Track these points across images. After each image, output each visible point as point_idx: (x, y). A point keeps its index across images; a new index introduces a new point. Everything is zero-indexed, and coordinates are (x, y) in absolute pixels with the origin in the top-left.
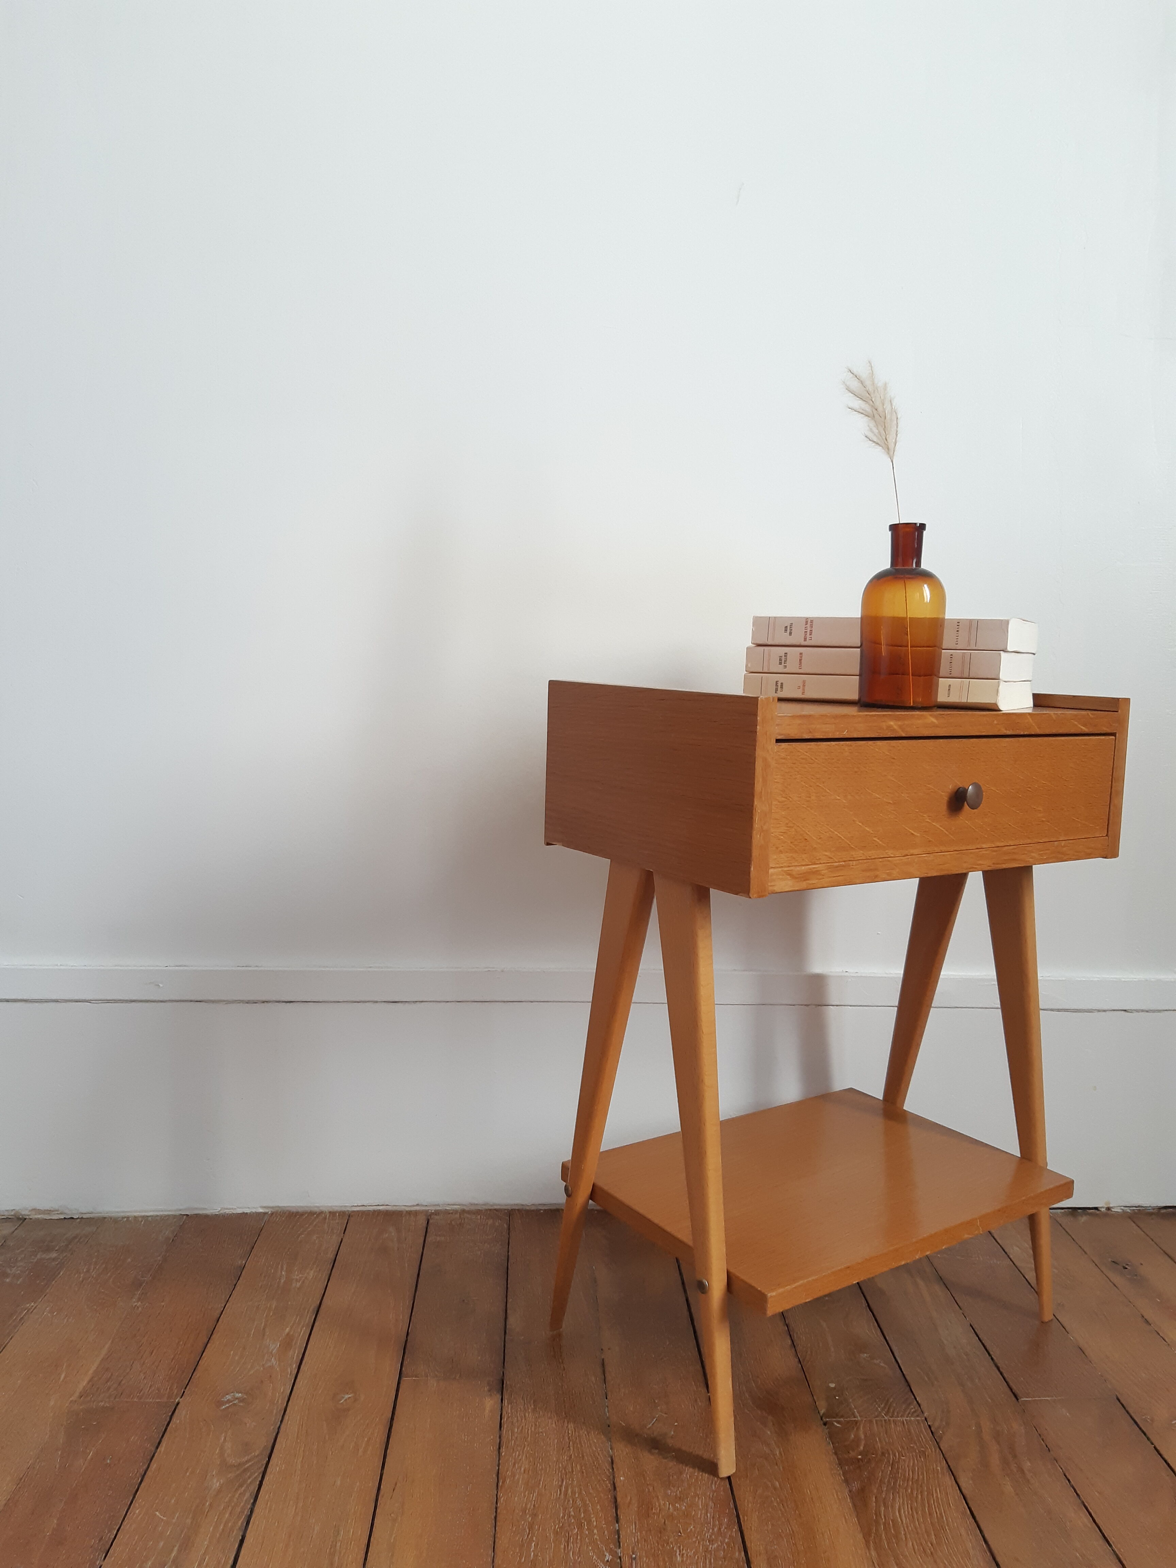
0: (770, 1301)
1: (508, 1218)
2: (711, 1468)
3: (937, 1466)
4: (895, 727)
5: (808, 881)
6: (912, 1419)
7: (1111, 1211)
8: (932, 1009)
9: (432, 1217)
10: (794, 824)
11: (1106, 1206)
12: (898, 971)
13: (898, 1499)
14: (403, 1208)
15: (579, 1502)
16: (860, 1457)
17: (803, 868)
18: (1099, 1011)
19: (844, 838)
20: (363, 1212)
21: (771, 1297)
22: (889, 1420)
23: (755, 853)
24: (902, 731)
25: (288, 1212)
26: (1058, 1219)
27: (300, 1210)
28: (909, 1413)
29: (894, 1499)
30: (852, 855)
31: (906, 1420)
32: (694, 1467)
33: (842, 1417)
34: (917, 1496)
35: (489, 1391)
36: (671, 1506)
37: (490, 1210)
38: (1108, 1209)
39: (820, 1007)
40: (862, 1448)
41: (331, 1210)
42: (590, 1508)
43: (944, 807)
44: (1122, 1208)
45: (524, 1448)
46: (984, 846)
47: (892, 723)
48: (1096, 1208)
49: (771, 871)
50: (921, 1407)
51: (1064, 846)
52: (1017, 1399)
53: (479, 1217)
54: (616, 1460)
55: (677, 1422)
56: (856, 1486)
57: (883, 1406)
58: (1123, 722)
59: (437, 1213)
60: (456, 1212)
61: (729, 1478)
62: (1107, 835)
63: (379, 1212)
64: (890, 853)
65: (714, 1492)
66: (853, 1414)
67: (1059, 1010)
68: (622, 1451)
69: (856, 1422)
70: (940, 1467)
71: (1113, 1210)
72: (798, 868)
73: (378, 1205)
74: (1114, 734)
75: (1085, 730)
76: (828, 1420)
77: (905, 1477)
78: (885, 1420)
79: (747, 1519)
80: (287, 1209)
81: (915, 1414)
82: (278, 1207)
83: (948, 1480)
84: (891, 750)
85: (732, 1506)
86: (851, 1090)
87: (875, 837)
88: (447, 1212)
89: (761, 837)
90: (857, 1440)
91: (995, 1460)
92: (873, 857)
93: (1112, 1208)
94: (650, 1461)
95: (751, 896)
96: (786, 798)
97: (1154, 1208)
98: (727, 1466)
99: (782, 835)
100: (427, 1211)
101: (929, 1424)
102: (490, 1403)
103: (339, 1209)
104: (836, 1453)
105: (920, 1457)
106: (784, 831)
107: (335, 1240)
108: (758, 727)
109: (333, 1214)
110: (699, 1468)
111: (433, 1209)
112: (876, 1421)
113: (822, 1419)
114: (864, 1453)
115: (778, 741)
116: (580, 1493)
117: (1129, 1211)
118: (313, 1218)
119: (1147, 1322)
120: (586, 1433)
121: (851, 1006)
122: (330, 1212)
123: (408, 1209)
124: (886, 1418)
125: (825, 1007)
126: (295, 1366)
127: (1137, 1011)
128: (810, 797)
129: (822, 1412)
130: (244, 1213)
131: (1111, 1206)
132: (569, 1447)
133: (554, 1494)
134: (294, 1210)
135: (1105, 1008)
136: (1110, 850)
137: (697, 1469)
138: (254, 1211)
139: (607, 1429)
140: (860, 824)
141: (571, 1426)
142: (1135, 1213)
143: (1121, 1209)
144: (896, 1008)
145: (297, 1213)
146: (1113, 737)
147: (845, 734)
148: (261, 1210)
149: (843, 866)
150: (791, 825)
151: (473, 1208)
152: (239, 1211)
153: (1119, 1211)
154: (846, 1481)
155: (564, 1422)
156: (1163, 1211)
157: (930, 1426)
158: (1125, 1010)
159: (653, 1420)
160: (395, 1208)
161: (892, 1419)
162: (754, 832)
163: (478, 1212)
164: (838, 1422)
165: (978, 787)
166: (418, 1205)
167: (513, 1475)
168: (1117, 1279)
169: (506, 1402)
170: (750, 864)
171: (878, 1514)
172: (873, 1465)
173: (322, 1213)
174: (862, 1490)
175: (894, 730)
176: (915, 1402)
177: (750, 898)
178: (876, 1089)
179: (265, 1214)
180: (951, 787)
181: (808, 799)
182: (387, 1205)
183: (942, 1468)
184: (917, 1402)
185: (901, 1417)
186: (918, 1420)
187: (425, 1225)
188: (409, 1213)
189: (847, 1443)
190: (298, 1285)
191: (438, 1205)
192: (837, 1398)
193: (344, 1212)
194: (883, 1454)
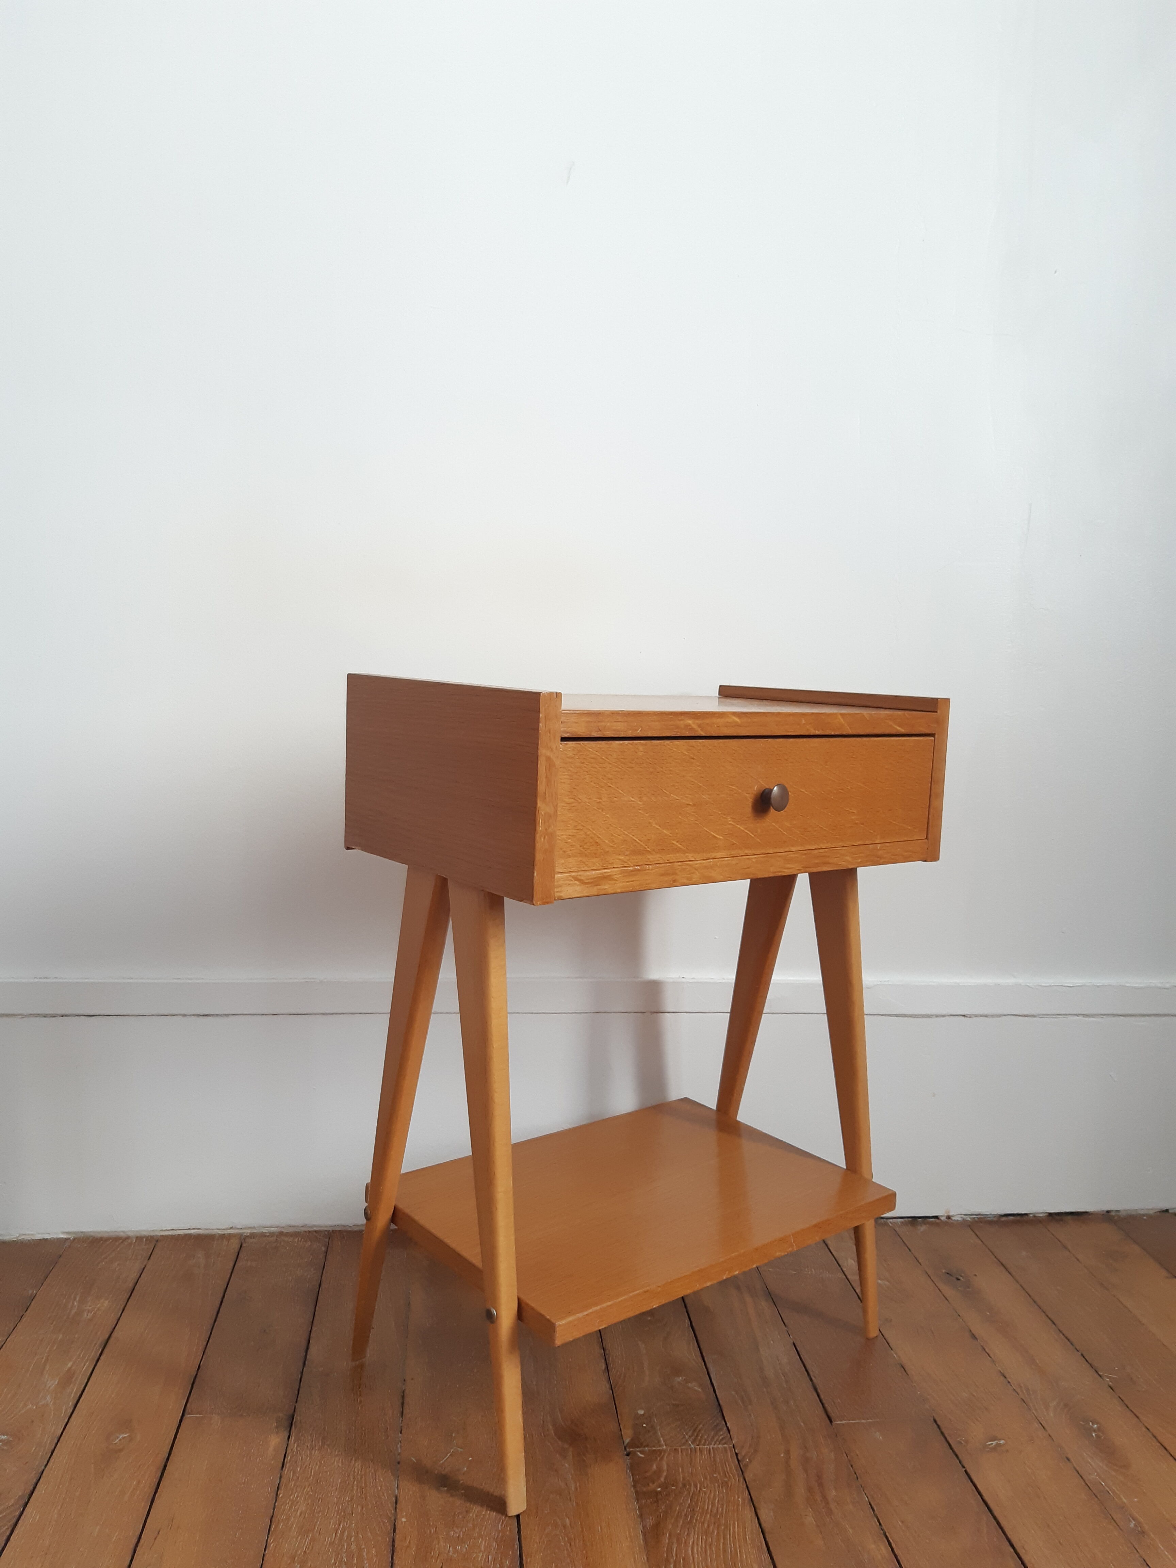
0: (557, 1329)
1: (327, 1240)
2: (499, 1505)
3: (738, 1498)
4: (694, 726)
5: (599, 887)
6: (720, 1446)
7: (952, 1220)
8: (763, 1015)
9: (247, 1240)
10: (583, 826)
11: (946, 1215)
12: (731, 976)
13: (692, 1533)
14: (215, 1232)
15: (353, 1547)
16: (659, 1489)
17: (594, 872)
18: (937, 1016)
19: (639, 841)
20: (173, 1237)
21: (560, 1325)
22: (695, 1448)
23: (539, 856)
24: (702, 730)
25: (91, 1239)
26: (897, 1229)
27: (105, 1235)
28: (717, 1440)
29: (688, 1535)
30: (648, 859)
31: (713, 1448)
32: (482, 1506)
33: (647, 1446)
34: (713, 1531)
35: (277, 1427)
36: (451, 1549)
37: (309, 1232)
38: (949, 1217)
39: (655, 1014)
40: (662, 1479)
41: (138, 1234)
42: (365, 1554)
43: (748, 808)
44: (963, 1216)
45: (304, 1489)
46: (793, 849)
47: (690, 722)
48: (936, 1217)
49: (557, 876)
50: (731, 1433)
51: (880, 849)
52: (831, 1422)
53: (296, 1240)
54: (400, 1499)
55: (472, 1457)
56: (650, 1521)
57: (690, 1434)
58: (943, 723)
59: (252, 1236)
60: (272, 1234)
61: (518, 1516)
62: (927, 838)
63: (190, 1236)
64: (690, 856)
65: (499, 1532)
66: (659, 1441)
67: (896, 1016)
68: (409, 1490)
69: (660, 1451)
70: (741, 1498)
71: (953, 1218)
72: (588, 873)
73: (189, 1229)
74: (933, 735)
75: (902, 730)
76: (631, 1449)
77: (703, 1508)
78: (691, 1449)
79: (530, 1561)
80: (92, 1234)
81: (724, 1441)
82: (82, 1232)
83: (749, 1514)
84: (690, 750)
85: (517, 1546)
86: (686, 1100)
87: (674, 840)
88: (263, 1235)
89: (546, 841)
90: (659, 1471)
91: (800, 1490)
92: (671, 861)
93: (953, 1216)
94: (436, 1499)
95: (534, 902)
96: (574, 799)
97: (995, 1216)
98: (517, 1503)
99: (570, 838)
100: (241, 1235)
101: (736, 1451)
102: (275, 1441)
103: (147, 1234)
104: (634, 1486)
105: (722, 1487)
106: (573, 834)
107: (137, 1266)
108: (540, 724)
109: (139, 1238)
110: (488, 1506)
111: (247, 1232)
112: (682, 1449)
113: (625, 1449)
114: (665, 1486)
115: (563, 739)
116: (357, 1537)
117: (969, 1219)
118: (117, 1243)
119: (974, 1337)
120: (373, 1471)
121: (687, 1013)
122: (137, 1238)
123: (220, 1232)
124: (692, 1446)
125: (660, 1014)
126: (71, 1404)
127: (976, 1016)
128: (601, 798)
129: (627, 1441)
130: (44, 1239)
131: (951, 1214)
132: (353, 1487)
133: (328, 1539)
134: (99, 1236)
135: (944, 1013)
136: (931, 854)
137: (485, 1508)
138: (55, 1237)
139: (396, 1466)
140: (657, 827)
141: (358, 1465)
142: (976, 1222)
143: (961, 1217)
144: (729, 1014)
145: (101, 1238)
146: (933, 738)
147: (639, 733)
148: (62, 1236)
149: (638, 870)
150: (580, 827)
151: (291, 1230)
152: (39, 1237)
153: (960, 1219)
154: (641, 1516)
155: (352, 1459)
156: (1004, 1219)
157: (737, 1454)
158: (964, 1016)
159: (447, 1455)
160: (207, 1232)
161: (698, 1447)
162: (538, 836)
163: (296, 1234)
164: (641, 1452)
165: (784, 790)
166: (231, 1228)
167: (288, 1518)
168: (947, 1290)
169: (293, 1439)
170: (533, 869)
171: (669, 1550)
172: (671, 1499)
173: (128, 1238)
174: (657, 1526)
175: (692, 729)
176: (725, 1428)
177: (534, 905)
178: (709, 1098)
179: (66, 1239)
180: (756, 789)
181: (598, 800)
182: (199, 1229)
183: (743, 1500)
184: (728, 1428)
185: (708, 1445)
186: (725, 1448)
187: (237, 1250)
188: (222, 1236)
189: (648, 1474)
190: (90, 1315)
191: (254, 1228)
192: (644, 1425)
193: (152, 1237)
194: (684, 1485)
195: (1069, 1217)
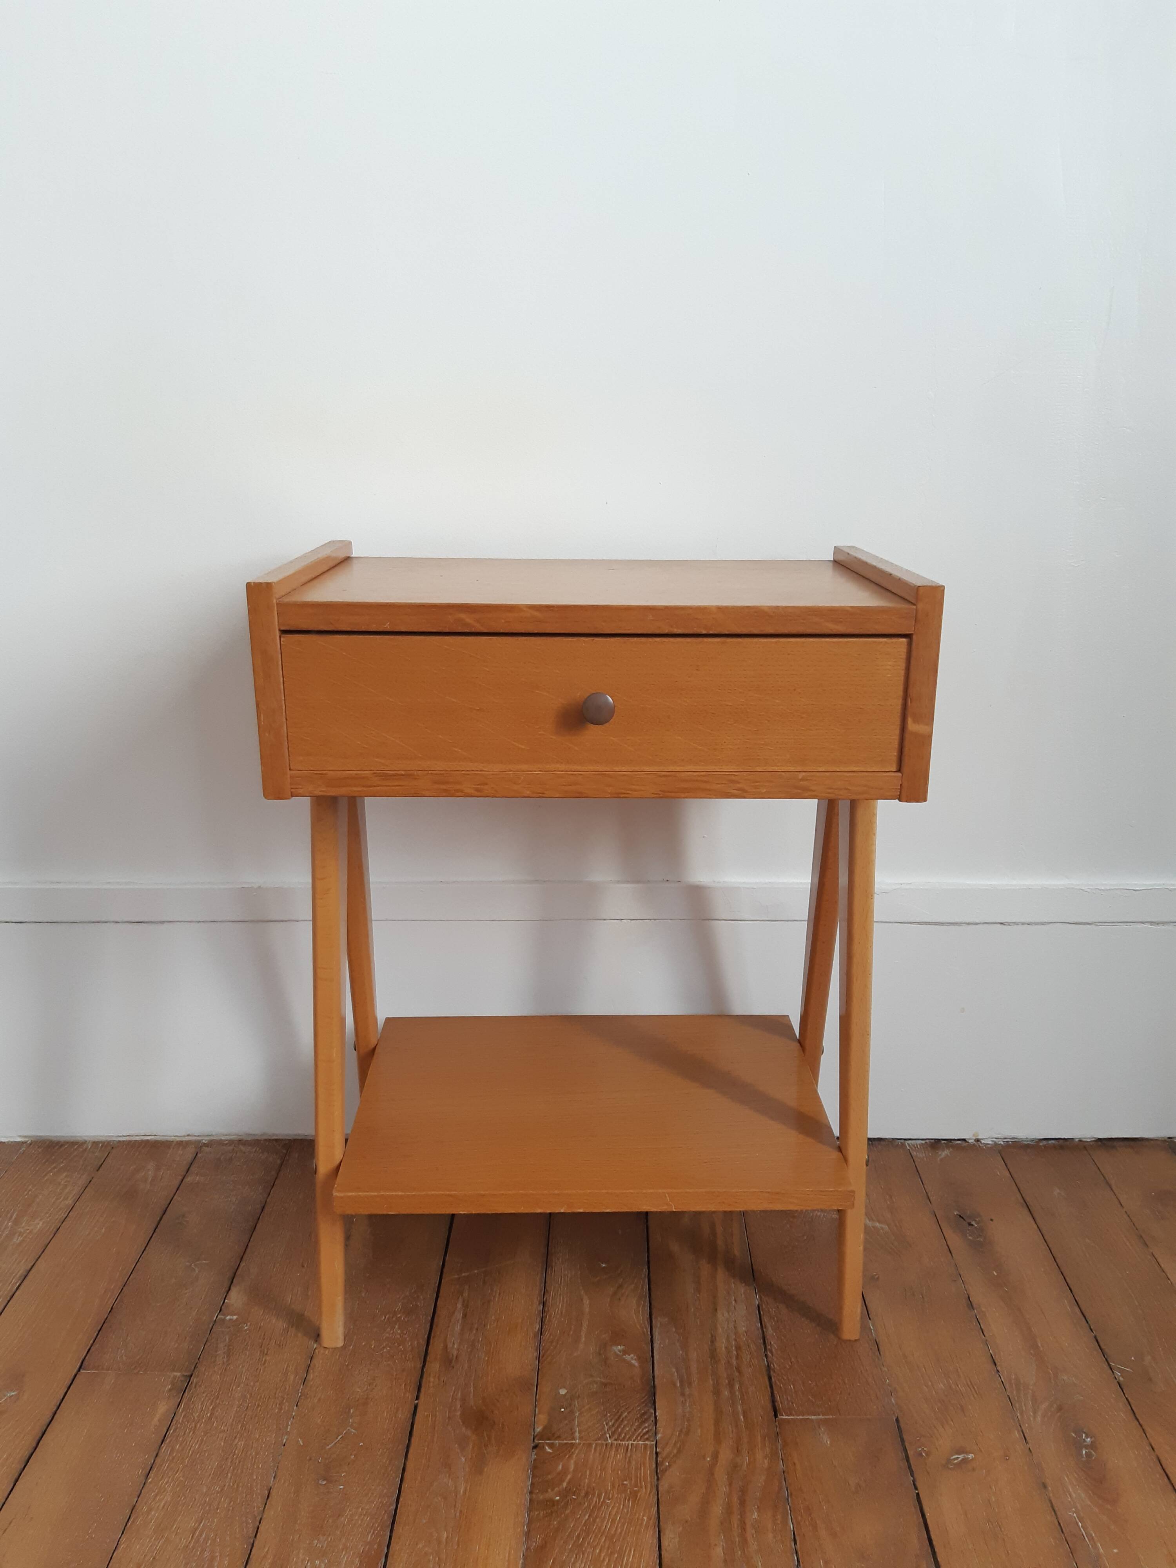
1: (285, 1151)
6: (641, 1440)
7: (981, 1142)
9: (204, 1149)
11: (974, 1138)
13: (580, 1562)
14: (172, 1138)
15: (207, 1553)
16: (558, 1498)
20: (128, 1141)
22: (612, 1443)
25: (48, 1141)
26: (914, 1154)
27: (61, 1140)
28: (640, 1434)
29: (575, 1563)
31: (632, 1443)
33: (559, 1438)
35: (169, 1394)
36: (309, 1564)
37: (267, 1141)
38: (978, 1140)
40: (565, 1485)
41: (94, 1137)
44: (994, 1140)
48: (964, 1140)
50: (658, 1423)
52: (776, 1416)
53: (251, 1150)
54: (273, 1493)
56: (537, 1543)
57: (612, 1425)
58: (927, 621)
59: (211, 1144)
60: (228, 1143)
63: (146, 1141)
66: (573, 1433)
70: (647, 1516)
71: (983, 1141)
73: (149, 1136)
76: (539, 1441)
77: (601, 1527)
78: (607, 1444)
80: (49, 1138)
82: (38, 1136)
88: (221, 1143)
90: (563, 1472)
93: (982, 1139)
97: (1032, 1140)
100: (197, 1142)
101: (658, 1448)
102: (163, 1408)
103: (104, 1139)
104: (530, 1493)
105: (630, 1499)
107: (84, 1178)
109: (95, 1144)
111: (205, 1140)
112: (596, 1444)
113: (532, 1440)
114: (565, 1494)
117: (1002, 1143)
118: (71, 1148)
119: (971, 1305)
122: (94, 1142)
123: (178, 1139)
124: (609, 1440)
129: (536, 1428)
139: (278, 1451)
141: (241, 1444)
143: (993, 1142)
145: (57, 1141)
148: (19, 1140)
151: (249, 1137)
153: (990, 1142)
154: (528, 1534)
156: (1043, 1144)
157: (657, 1453)
159: (336, 1440)
160: (164, 1138)
161: (615, 1442)
163: (253, 1144)
164: (551, 1446)
166: (188, 1135)
168: (956, 1241)
169: (181, 1410)
172: (567, 1512)
173: (85, 1142)
174: (542, 1547)
176: (653, 1416)
179: (23, 1141)
182: (158, 1135)
184: (656, 1417)
185: (628, 1439)
186: (646, 1443)
187: (192, 1156)
190: (20, 1239)
191: (212, 1135)
192: (563, 1410)
193: (109, 1142)
194: (587, 1494)
195: (1122, 1143)
